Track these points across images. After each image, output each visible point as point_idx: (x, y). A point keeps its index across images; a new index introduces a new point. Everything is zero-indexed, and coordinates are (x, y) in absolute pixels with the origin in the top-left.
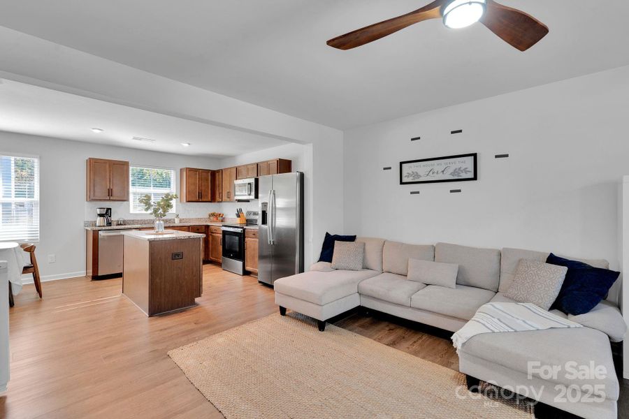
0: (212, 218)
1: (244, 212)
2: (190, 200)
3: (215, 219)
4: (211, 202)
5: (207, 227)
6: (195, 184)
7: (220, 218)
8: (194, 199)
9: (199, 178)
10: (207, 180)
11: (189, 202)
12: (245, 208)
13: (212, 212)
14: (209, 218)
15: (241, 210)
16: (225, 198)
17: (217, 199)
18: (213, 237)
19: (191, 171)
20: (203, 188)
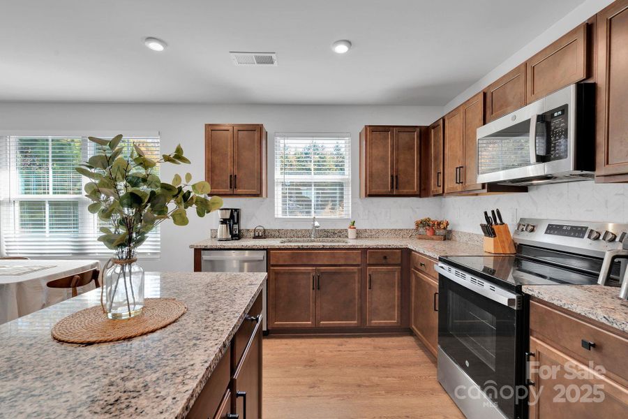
0: (421, 230)
1: (510, 220)
2: (374, 191)
3: (429, 233)
4: (419, 196)
5: (407, 252)
6: (384, 159)
7: (442, 232)
8: (382, 191)
9: (392, 146)
10: (412, 148)
11: (370, 196)
12: (511, 208)
13: (423, 218)
14: (417, 229)
15: (497, 215)
16: (450, 184)
17: (433, 187)
18: (419, 280)
19: (375, 133)
20: (401, 167)
